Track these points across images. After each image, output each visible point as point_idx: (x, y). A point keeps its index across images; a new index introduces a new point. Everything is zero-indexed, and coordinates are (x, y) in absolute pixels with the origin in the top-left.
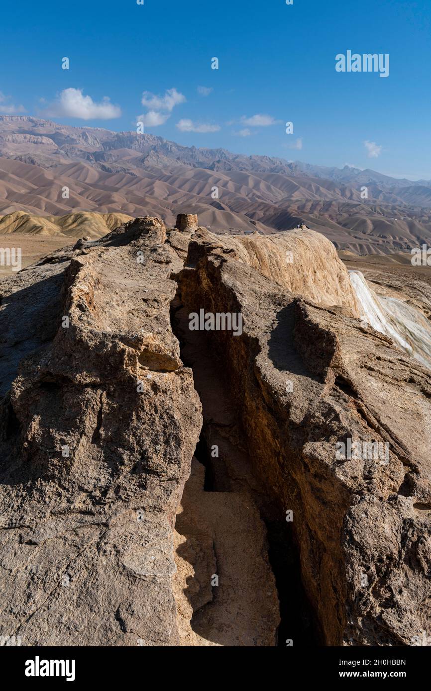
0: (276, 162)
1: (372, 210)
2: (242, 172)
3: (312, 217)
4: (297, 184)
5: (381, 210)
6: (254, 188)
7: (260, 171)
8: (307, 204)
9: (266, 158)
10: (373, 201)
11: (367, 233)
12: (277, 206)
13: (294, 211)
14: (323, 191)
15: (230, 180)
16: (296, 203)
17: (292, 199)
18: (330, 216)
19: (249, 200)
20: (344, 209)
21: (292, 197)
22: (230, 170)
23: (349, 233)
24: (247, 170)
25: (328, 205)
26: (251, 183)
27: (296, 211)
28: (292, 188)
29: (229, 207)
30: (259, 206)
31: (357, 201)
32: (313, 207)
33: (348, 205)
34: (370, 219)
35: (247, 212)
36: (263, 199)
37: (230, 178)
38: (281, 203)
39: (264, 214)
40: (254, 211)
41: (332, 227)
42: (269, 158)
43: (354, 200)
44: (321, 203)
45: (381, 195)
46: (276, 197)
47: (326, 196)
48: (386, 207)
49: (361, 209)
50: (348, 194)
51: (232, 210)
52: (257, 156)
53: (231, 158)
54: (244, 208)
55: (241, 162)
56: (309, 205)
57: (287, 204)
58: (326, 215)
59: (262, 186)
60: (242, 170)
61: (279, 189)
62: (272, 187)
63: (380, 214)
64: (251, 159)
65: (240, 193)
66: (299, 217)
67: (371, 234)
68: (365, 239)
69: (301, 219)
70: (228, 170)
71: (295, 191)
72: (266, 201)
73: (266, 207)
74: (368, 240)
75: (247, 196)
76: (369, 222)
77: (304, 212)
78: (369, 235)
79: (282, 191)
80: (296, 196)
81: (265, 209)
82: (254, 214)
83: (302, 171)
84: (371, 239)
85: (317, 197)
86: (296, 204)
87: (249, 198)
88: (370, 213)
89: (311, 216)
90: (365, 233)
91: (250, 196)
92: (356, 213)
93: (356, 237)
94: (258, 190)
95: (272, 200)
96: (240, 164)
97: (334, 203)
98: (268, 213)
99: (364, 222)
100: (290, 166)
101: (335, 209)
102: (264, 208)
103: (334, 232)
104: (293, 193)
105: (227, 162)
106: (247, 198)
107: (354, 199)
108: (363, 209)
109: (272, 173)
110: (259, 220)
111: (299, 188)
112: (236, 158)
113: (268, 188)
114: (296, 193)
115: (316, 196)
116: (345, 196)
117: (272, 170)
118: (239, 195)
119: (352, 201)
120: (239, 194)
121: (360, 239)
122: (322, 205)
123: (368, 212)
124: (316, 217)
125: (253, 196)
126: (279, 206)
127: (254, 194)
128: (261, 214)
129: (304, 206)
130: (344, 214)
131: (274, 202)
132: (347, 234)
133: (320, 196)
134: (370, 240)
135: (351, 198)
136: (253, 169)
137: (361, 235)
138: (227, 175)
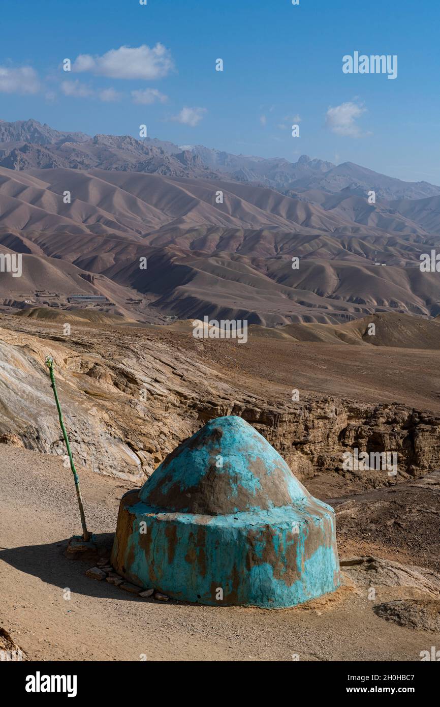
0: (151, 150)
1: (344, 247)
2: (76, 171)
3: (215, 263)
4: (195, 197)
5: (362, 246)
6: (100, 204)
7: (116, 168)
8: (210, 237)
9: (128, 139)
10: (352, 228)
11: (326, 295)
12: (146, 242)
13: (177, 253)
14: (247, 209)
15: (49, 188)
16: (187, 235)
17: (182, 226)
18: (254, 260)
19: (88, 231)
20: (287, 246)
21: (182, 222)
22: (49, 166)
23: (289, 295)
24: (87, 166)
25: (253, 238)
26: (94, 194)
27: (182, 251)
28: (182, 204)
29: (42, 246)
30: (106, 242)
31: (319, 229)
32: (224, 243)
33: (296, 237)
34: (331, 265)
35: (79, 255)
36: (119, 228)
37: (49, 185)
38: (155, 236)
39: (115, 259)
40: (94, 254)
41: (255, 283)
42: (136, 142)
43: (313, 227)
44: (238, 234)
45: (373, 215)
46: (150, 222)
47: (254, 219)
48: (377, 240)
49: (321, 245)
50: (302, 215)
51: (47, 251)
52: (110, 136)
53: (53, 142)
54: (74, 248)
55: (74, 150)
56: (215, 238)
57: (168, 237)
58: (246, 260)
59: (118, 200)
60: (75, 167)
61: (156, 206)
62: (140, 202)
63: (360, 254)
64: (95, 143)
65: (70, 217)
66: (186, 264)
67: (334, 295)
68: (319, 307)
69: (192, 269)
70: (44, 167)
71: (190, 210)
72: (125, 231)
73: (120, 244)
74: (327, 308)
75: (84, 222)
76: (330, 272)
77: (199, 255)
78: (330, 297)
79: (162, 210)
80: (192, 220)
81: (118, 249)
82: (95, 258)
83: (207, 169)
84: (333, 306)
85: (237, 223)
86: (186, 238)
87: (88, 227)
88: (340, 254)
89: (212, 261)
90: (321, 294)
91: (92, 221)
92: (311, 254)
93: (302, 303)
94: (110, 208)
95: (140, 230)
96: (73, 154)
97: (265, 233)
98: (123, 257)
99: (320, 271)
100: (181, 157)
101: (268, 246)
102: (115, 247)
103: (258, 293)
104: (185, 214)
105: (43, 150)
106: (83, 227)
107: (313, 224)
108: (325, 245)
109: (143, 173)
110: (105, 272)
111: (197, 203)
112: (63, 141)
113: (132, 204)
114: (190, 214)
115: (232, 218)
116: (296, 219)
117: (142, 166)
118: (66, 221)
119: (308, 229)
120: (68, 219)
121: (310, 306)
122: (242, 239)
123: (335, 252)
124: (223, 264)
125: (98, 221)
126: (151, 243)
127: (100, 218)
128: (108, 258)
129: (203, 242)
130: (284, 256)
131: (143, 233)
132: (284, 296)
133: (241, 219)
134: (330, 308)
135: (306, 223)
136: (101, 164)
137: (313, 298)
138: (43, 177)
